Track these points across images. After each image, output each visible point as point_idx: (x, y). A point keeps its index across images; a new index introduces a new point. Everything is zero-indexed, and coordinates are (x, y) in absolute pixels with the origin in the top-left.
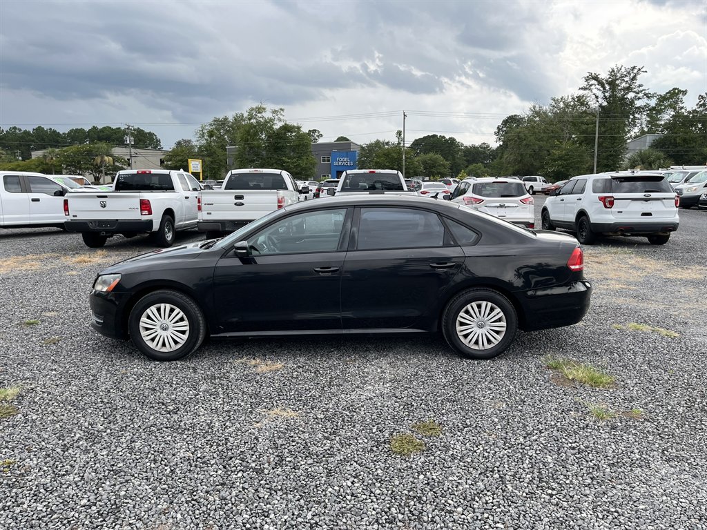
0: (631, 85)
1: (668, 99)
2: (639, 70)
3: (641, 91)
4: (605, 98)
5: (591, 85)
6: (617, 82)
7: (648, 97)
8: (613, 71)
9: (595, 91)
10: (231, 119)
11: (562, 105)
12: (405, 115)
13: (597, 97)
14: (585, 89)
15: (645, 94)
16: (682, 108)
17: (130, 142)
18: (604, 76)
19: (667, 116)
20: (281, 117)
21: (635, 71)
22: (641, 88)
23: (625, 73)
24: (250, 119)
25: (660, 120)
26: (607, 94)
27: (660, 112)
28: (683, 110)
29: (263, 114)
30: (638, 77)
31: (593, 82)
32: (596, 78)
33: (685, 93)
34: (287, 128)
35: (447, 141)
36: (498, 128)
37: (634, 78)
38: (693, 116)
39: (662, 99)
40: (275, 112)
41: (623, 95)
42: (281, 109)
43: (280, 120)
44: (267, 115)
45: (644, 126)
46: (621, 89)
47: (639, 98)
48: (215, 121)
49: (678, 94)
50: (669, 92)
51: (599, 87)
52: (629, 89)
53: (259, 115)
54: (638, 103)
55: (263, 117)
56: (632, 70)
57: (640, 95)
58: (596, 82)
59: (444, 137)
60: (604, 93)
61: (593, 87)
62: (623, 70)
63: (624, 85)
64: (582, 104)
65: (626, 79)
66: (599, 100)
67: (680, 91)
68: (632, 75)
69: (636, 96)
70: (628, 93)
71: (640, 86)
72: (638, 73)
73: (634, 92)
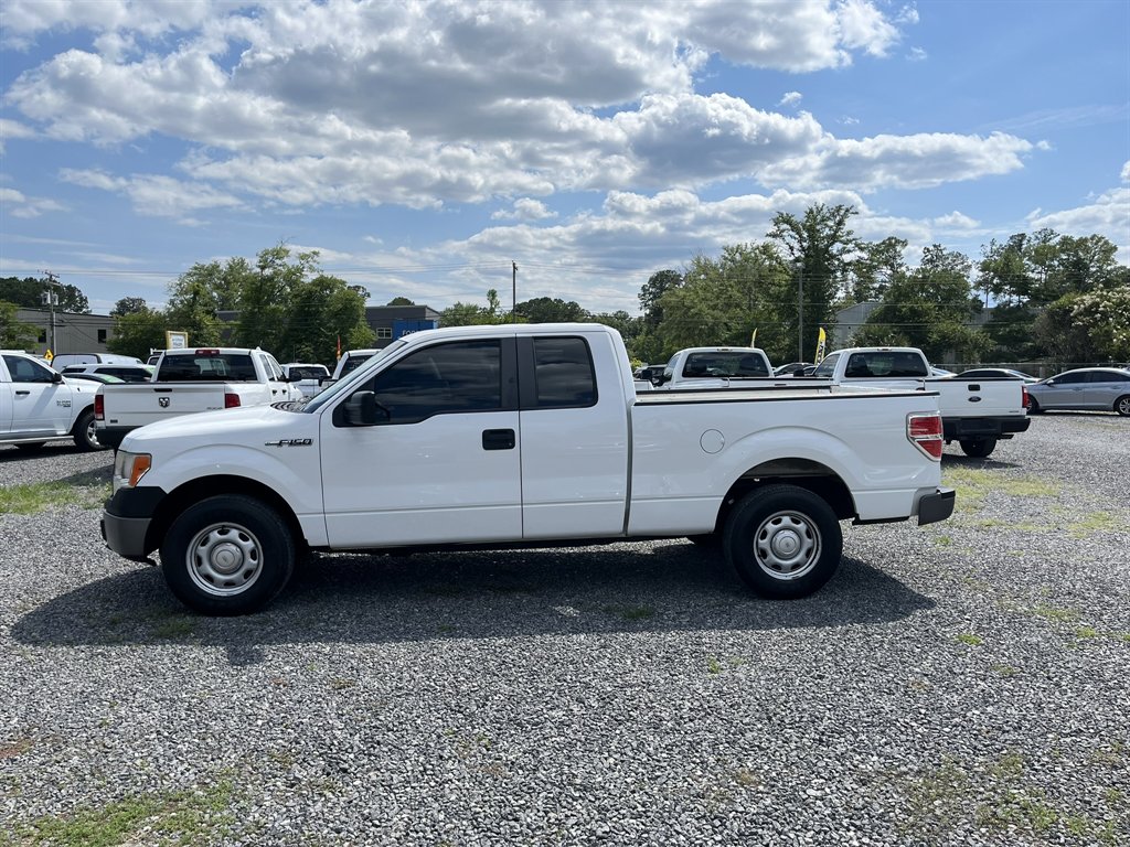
0: (836, 232)
1: (882, 252)
2: (847, 210)
3: (851, 241)
4: (803, 249)
5: (783, 231)
6: (818, 227)
7: (862, 249)
8: (811, 211)
9: (788, 239)
10: (224, 267)
11: (738, 257)
12: (515, 268)
13: (792, 248)
14: (774, 236)
15: (857, 245)
16: (901, 265)
17: (53, 300)
18: (800, 218)
19: (882, 275)
20: (315, 265)
21: (842, 212)
22: (851, 237)
23: (828, 215)
24: (263, 268)
25: (873, 282)
26: (805, 244)
27: (872, 268)
28: (904, 269)
29: (285, 260)
30: (847, 221)
31: (785, 226)
32: (788, 221)
33: (904, 244)
34: (323, 283)
35: (566, 306)
36: (643, 288)
37: (840, 223)
38: (924, 277)
39: (875, 251)
40: (303, 257)
41: (827, 246)
42: (314, 253)
43: (312, 269)
44: (291, 262)
45: (851, 290)
46: (823, 238)
47: (849, 251)
48: (196, 268)
49: (894, 246)
50: (884, 243)
51: (793, 234)
52: (834, 238)
53: (278, 261)
54: (847, 258)
55: (284, 265)
56: (838, 211)
57: (850, 246)
58: (788, 227)
59: (560, 301)
60: (800, 242)
61: (784, 234)
62: (825, 210)
63: (827, 232)
64: (771, 257)
65: (831, 223)
66: (795, 251)
67: (898, 241)
68: (838, 218)
69: (844, 248)
70: (833, 243)
71: (849, 233)
72: (845, 216)
73: (841, 242)
